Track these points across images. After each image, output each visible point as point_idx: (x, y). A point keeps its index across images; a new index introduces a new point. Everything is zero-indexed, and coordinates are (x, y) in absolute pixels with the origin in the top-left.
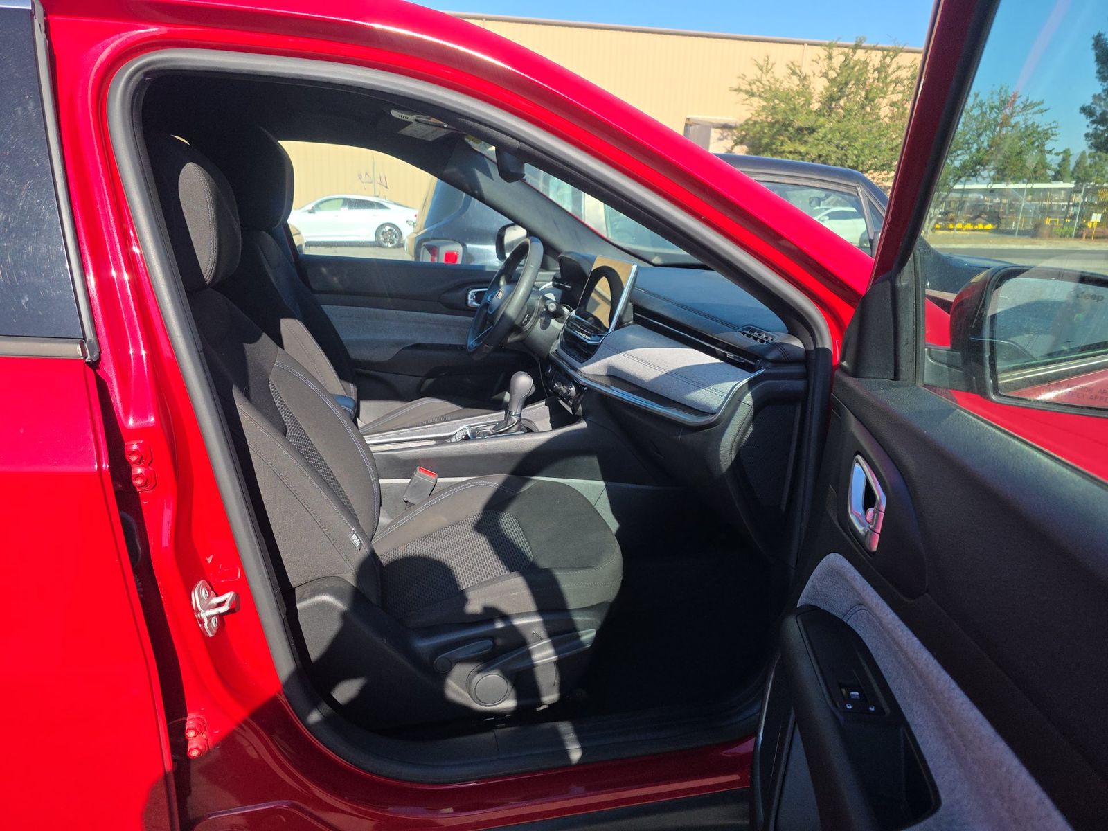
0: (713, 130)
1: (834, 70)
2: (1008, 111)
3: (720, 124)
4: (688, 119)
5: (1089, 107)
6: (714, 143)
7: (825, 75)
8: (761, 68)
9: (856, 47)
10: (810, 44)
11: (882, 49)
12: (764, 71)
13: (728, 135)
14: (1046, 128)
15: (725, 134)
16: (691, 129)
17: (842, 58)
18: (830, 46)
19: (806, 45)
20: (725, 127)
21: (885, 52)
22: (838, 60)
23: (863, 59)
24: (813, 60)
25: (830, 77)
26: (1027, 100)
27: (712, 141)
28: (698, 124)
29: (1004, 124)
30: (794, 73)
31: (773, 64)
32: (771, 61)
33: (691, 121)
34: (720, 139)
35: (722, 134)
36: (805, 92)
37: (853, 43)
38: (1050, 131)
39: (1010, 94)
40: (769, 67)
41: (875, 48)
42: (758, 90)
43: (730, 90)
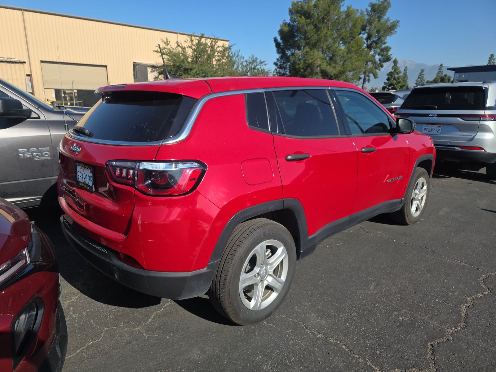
0: (148, 68)
1: (194, 45)
2: (255, 64)
3: (150, 65)
4: (134, 62)
5: (276, 63)
6: (149, 73)
7: (191, 47)
8: (165, 43)
9: (202, 37)
10: (180, 34)
11: (211, 39)
12: (167, 44)
13: (155, 70)
14: (267, 70)
15: (154, 70)
16: (137, 66)
17: (197, 41)
18: (191, 36)
19: (178, 34)
20: (153, 67)
21: (212, 40)
22: (195, 42)
23: (204, 42)
24: (185, 41)
25: (193, 48)
26: (261, 60)
27: (148, 72)
28: (140, 65)
29: (254, 68)
30: (179, 46)
31: (169, 42)
32: (168, 40)
33: (136, 64)
34: (151, 72)
35: (152, 70)
36: (184, 54)
37: (200, 35)
38: (269, 71)
39: (255, 58)
40: (168, 43)
41: (208, 38)
42: (166, 52)
43: (153, 52)
